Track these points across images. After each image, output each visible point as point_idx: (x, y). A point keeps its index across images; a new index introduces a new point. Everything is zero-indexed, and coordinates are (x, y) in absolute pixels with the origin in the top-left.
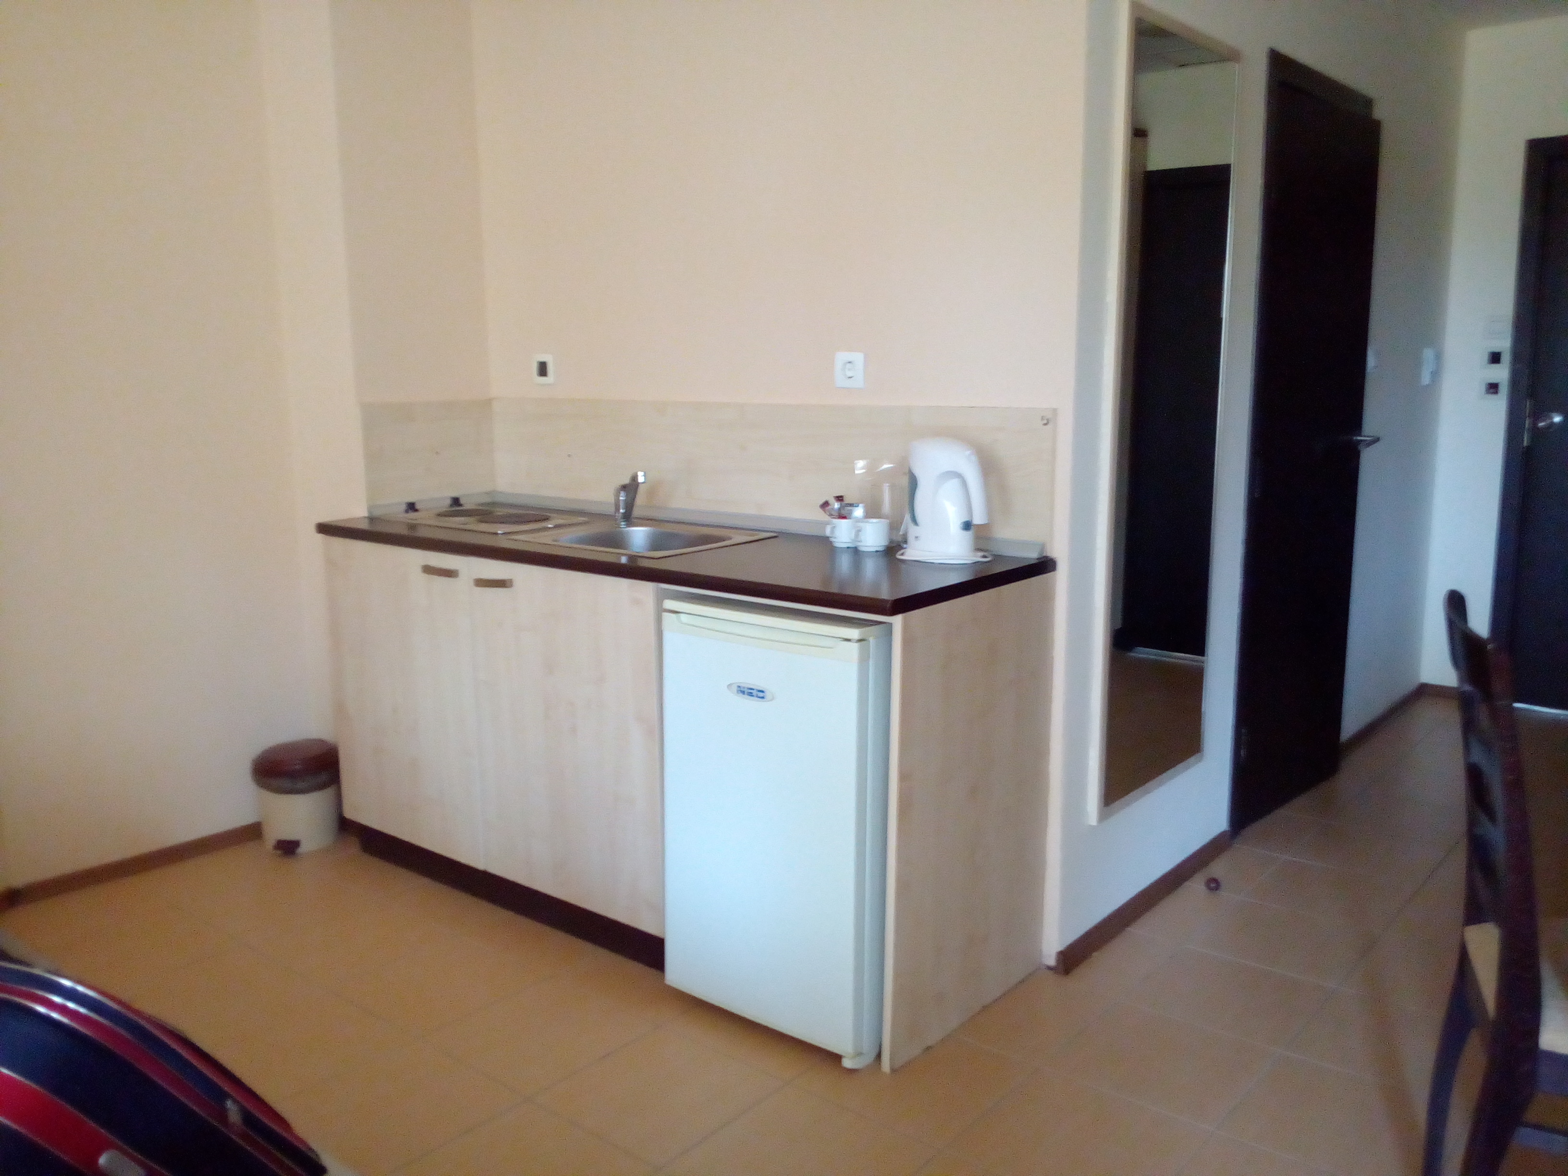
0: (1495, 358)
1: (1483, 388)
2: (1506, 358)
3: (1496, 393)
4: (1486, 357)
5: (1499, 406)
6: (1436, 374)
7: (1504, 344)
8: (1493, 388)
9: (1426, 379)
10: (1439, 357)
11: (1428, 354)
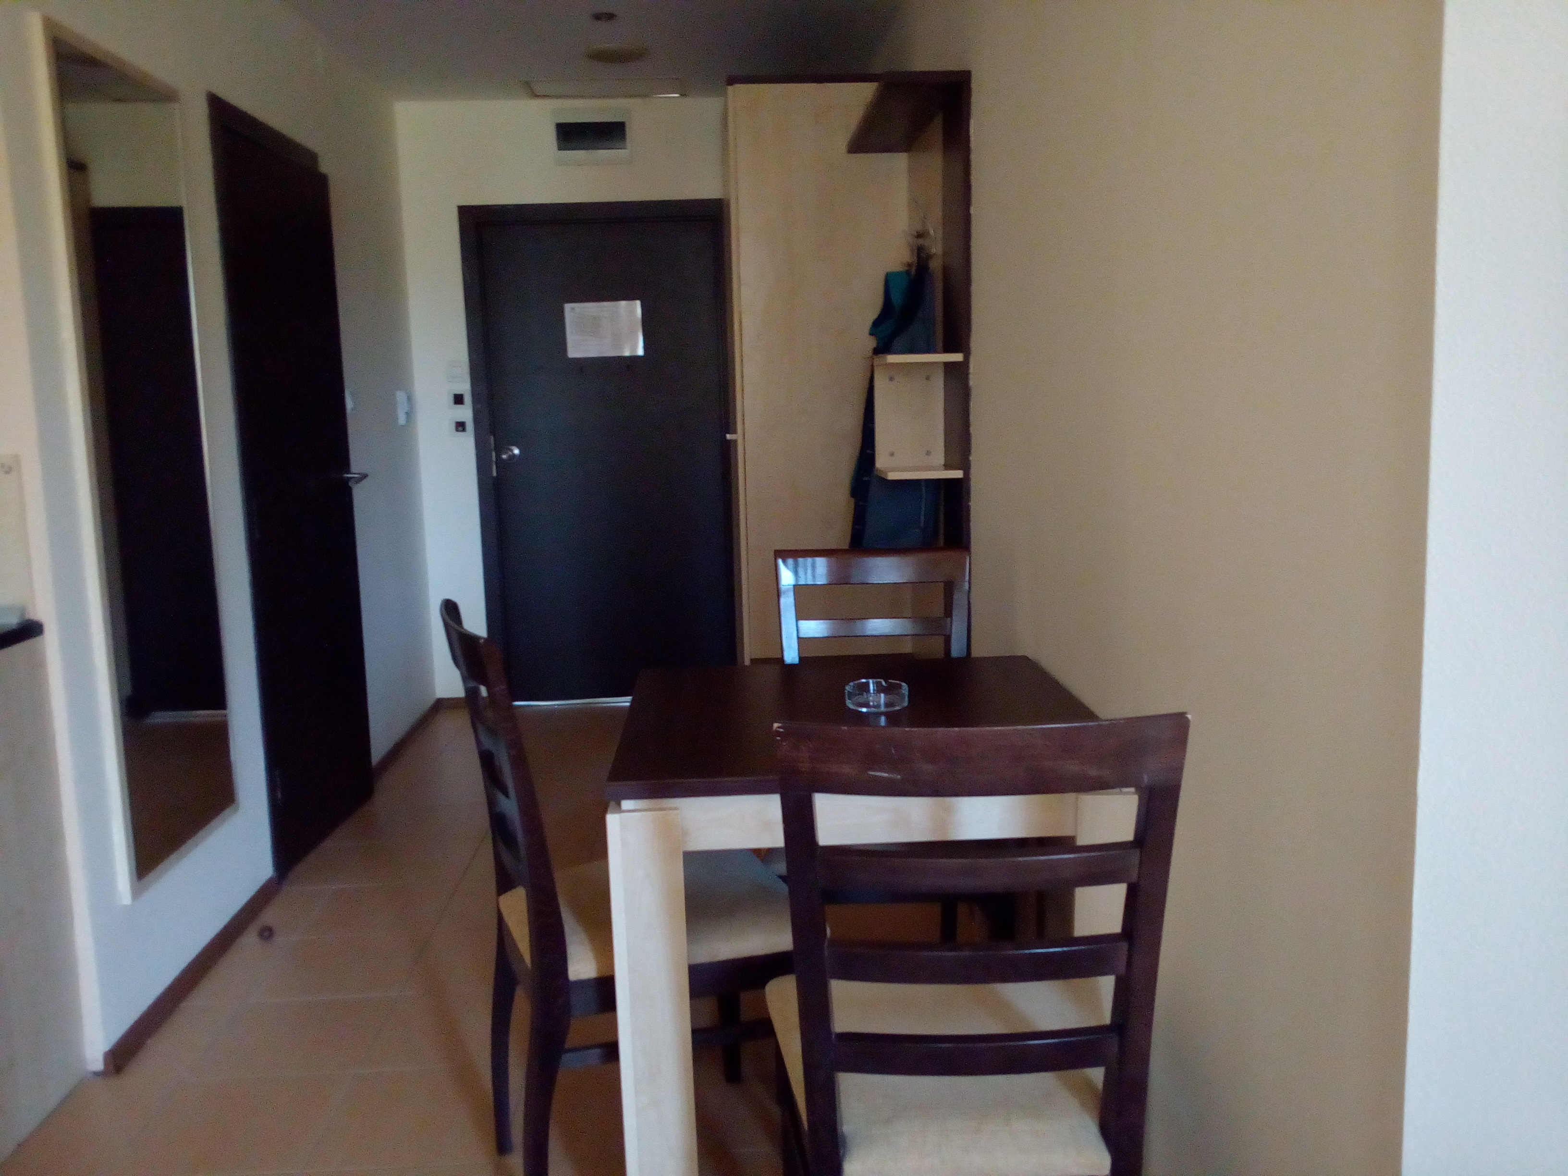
0: (458, 399)
1: (453, 426)
2: (468, 399)
3: (464, 430)
4: (451, 399)
5: (467, 443)
6: (409, 415)
7: (465, 387)
8: (460, 426)
9: (402, 420)
10: (410, 399)
11: (401, 396)
